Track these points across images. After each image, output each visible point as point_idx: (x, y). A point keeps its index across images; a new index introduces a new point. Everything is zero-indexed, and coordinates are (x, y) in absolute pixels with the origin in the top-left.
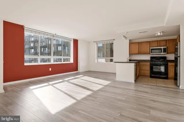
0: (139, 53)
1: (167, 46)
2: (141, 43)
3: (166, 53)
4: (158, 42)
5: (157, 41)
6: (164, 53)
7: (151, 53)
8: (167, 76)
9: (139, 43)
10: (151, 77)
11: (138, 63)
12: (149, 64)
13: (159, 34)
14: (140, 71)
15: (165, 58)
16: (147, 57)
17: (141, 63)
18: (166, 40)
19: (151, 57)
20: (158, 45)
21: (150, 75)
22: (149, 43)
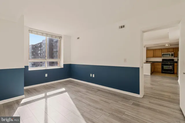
0: (154, 57)
1: (174, 52)
3: (173, 57)
4: (168, 49)
6: (172, 57)
7: (163, 56)
8: (174, 72)
9: (153, 50)
10: (162, 73)
11: (153, 64)
12: (160, 64)
13: (167, 45)
14: (154, 69)
15: (173, 60)
16: (160, 60)
17: (155, 64)
19: (163, 60)
20: (168, 51)
21: (162, 71)
22: (161, 50)
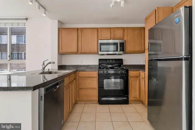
0: (79, 52)
1: (125, 39)
2: (82, 29)
4: (112, 30)
5: (110, 28)
7: (100, 51)
9: (78, 28)
10: (101, 102)
18: (123, 29)
19: (100, 60)
20: (112, 36)
21: (99, 98)
22: (96, 31)
